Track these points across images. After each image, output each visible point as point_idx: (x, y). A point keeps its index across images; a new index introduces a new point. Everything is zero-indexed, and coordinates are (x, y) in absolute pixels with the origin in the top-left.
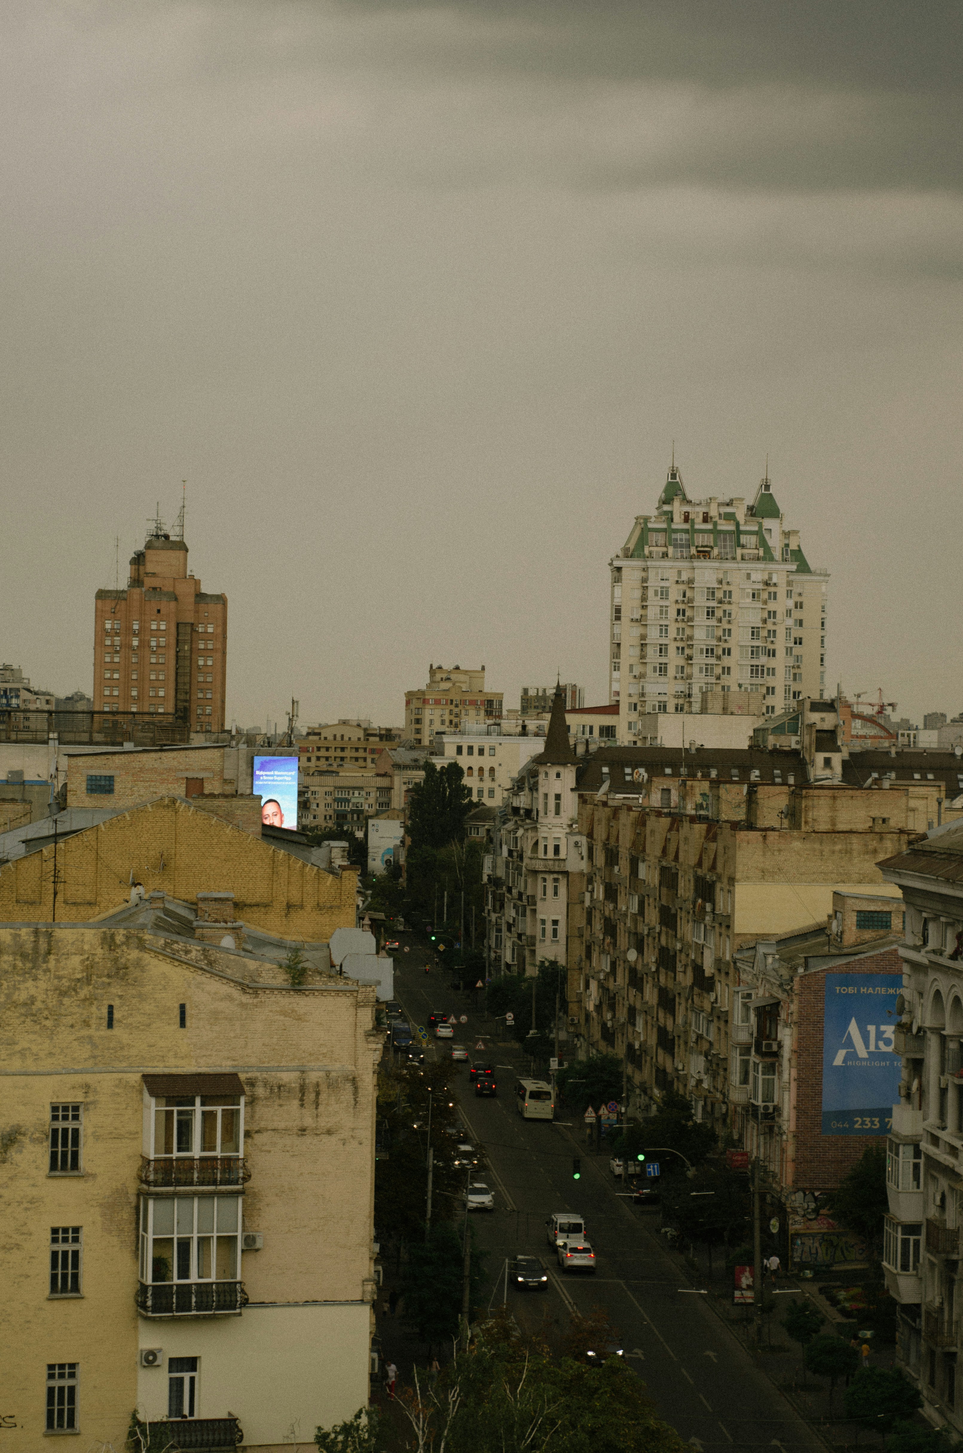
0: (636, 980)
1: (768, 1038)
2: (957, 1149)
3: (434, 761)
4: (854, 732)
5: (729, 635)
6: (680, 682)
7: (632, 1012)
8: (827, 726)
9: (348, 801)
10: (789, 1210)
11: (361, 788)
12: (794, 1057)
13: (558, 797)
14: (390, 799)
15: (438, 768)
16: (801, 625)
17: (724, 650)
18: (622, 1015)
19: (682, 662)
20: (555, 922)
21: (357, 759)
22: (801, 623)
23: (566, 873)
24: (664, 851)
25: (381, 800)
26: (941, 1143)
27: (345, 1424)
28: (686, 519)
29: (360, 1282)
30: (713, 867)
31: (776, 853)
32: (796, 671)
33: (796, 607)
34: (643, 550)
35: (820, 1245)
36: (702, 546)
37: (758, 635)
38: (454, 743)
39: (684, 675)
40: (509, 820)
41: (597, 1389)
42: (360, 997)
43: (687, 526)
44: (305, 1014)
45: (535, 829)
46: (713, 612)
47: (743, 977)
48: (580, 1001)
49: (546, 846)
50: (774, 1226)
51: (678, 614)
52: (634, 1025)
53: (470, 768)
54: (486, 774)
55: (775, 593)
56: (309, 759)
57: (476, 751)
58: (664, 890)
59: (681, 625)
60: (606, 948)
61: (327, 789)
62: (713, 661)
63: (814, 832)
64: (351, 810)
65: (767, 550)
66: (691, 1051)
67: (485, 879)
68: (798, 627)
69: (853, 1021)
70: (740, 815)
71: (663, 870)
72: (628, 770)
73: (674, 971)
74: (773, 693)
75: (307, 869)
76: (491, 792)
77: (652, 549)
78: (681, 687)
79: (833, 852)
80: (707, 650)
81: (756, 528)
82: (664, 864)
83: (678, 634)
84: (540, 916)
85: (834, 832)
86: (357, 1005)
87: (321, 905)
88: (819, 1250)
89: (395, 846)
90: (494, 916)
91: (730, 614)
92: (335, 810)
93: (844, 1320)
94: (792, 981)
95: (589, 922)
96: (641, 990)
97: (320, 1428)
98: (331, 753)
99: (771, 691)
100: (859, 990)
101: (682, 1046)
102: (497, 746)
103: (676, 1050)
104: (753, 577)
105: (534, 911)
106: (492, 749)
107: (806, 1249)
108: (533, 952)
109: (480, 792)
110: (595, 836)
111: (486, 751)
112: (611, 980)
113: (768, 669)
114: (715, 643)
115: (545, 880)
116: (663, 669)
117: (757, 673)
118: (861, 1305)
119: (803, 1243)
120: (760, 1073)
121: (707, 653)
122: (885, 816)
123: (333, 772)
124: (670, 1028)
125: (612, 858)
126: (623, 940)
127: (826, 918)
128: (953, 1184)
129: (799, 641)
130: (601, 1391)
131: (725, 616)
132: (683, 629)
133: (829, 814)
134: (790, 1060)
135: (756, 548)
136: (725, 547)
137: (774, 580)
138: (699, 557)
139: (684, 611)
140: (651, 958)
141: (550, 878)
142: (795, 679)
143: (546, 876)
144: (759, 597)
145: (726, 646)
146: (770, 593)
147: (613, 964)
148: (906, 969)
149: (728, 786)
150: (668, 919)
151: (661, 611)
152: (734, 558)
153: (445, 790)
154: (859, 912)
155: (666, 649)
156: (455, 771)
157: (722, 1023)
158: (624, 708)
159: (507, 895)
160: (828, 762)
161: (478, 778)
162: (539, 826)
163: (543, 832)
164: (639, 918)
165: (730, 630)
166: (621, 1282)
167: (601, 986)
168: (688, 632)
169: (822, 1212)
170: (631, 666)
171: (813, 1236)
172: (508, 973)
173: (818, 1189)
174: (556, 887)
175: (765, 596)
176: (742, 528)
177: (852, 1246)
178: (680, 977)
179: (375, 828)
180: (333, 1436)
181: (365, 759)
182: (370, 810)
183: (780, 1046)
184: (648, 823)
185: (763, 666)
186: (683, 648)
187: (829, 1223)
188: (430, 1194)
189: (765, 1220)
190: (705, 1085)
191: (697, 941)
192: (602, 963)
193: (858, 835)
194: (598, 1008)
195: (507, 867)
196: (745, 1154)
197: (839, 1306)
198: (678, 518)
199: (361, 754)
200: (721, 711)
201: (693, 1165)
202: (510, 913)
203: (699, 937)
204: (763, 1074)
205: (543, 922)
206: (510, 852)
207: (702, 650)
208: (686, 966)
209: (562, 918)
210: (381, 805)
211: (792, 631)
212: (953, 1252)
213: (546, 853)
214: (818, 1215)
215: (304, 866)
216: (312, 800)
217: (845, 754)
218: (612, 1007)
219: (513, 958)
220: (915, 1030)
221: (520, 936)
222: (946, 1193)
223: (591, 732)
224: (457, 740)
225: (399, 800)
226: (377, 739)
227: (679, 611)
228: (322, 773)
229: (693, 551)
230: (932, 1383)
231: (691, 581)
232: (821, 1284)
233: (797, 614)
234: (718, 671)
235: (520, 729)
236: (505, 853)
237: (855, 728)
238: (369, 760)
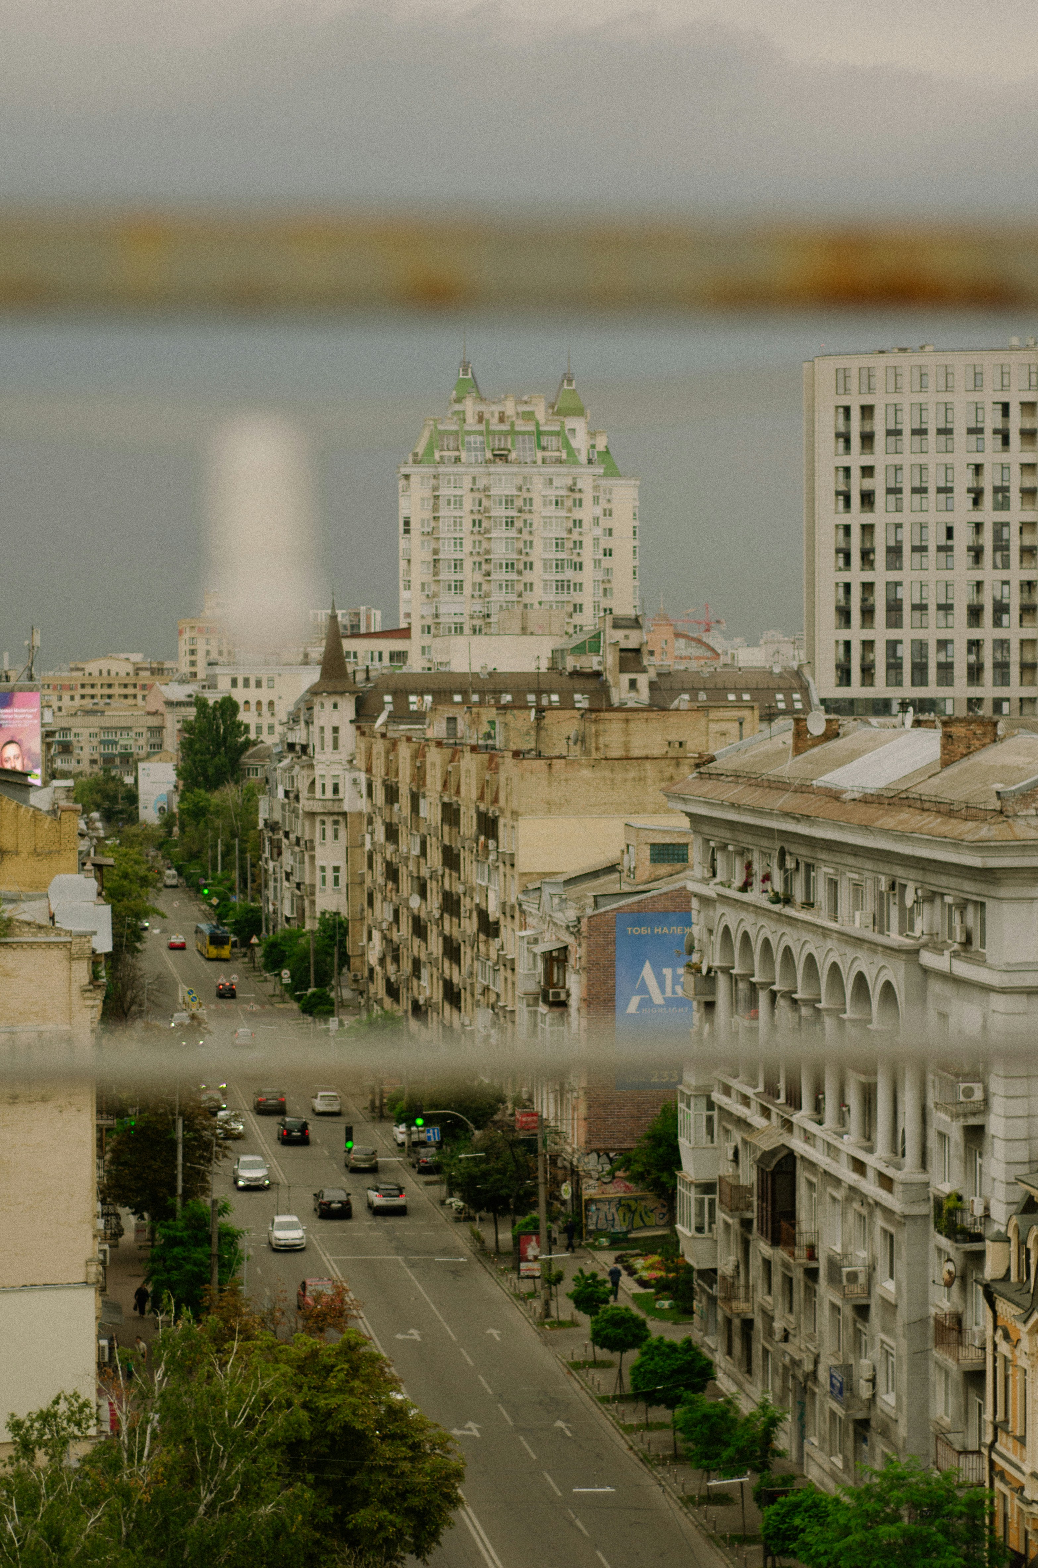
0: (419, 929)
1: (554, 986)
2: (748, 1098)
3: (206, 696)
4: (677, 653)
5: (531, 547)
6: (477, 601)
7: (417, 964)
8: (632, 644)
9: (116, 743)
10: (582, 1173)
11: (129, 728)
12: (583, 1005)
13: (336, 730)
14: (162, 741)
15: (211, 703)
16: (610, 534)
17: (525, 563)
18: (407, 966)
19: (478, 578)
20: (336, 869)
21: (126, 697)
22: (610, 532)
23: (344, 814)
24: (445, 785)
25: (152, 741)
26: (733, 1093)
27: (42, 1412)
28: (480, 419)
29: (83, 1262)
30: (496, 800)
31: (563, 783)
32: (608, 586)
33: (605, 515)
34: (433, 455)
35: (617, 1210)
36: (499, 449)
37: (563, 546)
38: (227, 675)
39: (482, 593)
40: (285, 757)
41: (333, 1366)
42: (74, 949)
43: (482, 427)
44: (13, 969)
45: (311, 766)
46: (512, 522)
47: (529, 920)
48: (363, 955)
49: (324, 785)
50: (566, 1191)
51: (474, 525)
52: (419, 978)
53: (247, 702)
54: (265, 707)
55: (580, 500)
56: (72, 698)
57: (252, 683)
58: (446, 828)
59: (478, 538)
60: (389, 894)
61: (92, 730)
62: (514, 576)
63: (606, 759)
64: (120, 753)
65: (571, 452)
66: (477, 1004)
67: (261, 825)
68: (607, 538)
69: (647, 965)
70: (529, 744)
71: (446, 806)
72: (412, 698)
73: (458, 916)
74: (581, 611)
75: (22, 811)
76: (271, 728)
77: (443, 453)
78: (478, 606)
79: (626, 780)
80: (507, 564)
81: (557, 429)
82: (446, 799)
83: (474, 547)
84: (319, 863)
85: (628, 758)
86: (71, 958)
87: (39, 850)
88: (616, 1217)
89: (169, 792)
90: (271, 864)
91: (531, 525)
92: (101, 754)
93: (641, 1291)
94: (579, 922)
95: (370, 866)
96: (425, 939)
97: (13, 1415)
98: (97, 691)
99: (578, 608)
100: (652, 931)
101: (469, 1001)
102: (276, 676)
103: (463, 1004)
104: (556, 483)
105: (312, 858)
106: (271, 680)
107: (602, 1215)
108: (313, 903)
109: (259, 729)
110: (374, 772)
111: (264, 683)
112: (395, 929)
113: (575, 584)
114: (515, 556)
115: (323, 823)
116: (458, 586)
117: (563, 589)
118: (660, 1274)
119: (598, 1209)
120: (547, 1023)
121: (507, 567)
122: (683, 739)
123: (97, 712)
124: (455, 980)
125: (392, 795)
126: (406, 884)
127: (619, 854)
128: (746, 1136)
129: (608, 553)
130: (336, 1369)
131: (525, 526)
132: (480, 542)
133: (622, 739)
134: (579, 1010)
135: (558, 450)
136: (524, 449)
137: (579, 486)
138: (494, 462)
139: (480, 521)
140: (435, 901)
141: (329, 820)
142: (605, 595)
143: (325, 818)
144: (562, 504)
145: (528, 559)
146: (574, 500)
147: (396, 912)
148: (695, 903)
149: (515, 712)
150: (451, 859)
151: (455, 522)
152: (535, 462)
153: (218, 728)
154: (653, 845)
155: (461, 564)
156: (229, 707)
157: (509, 972)
158: (416, 631)
159: (285, 841)
160: (633, 684)
161: (256, 713)
162: (315, 763)
163: (319, 771)
164: (422, 861)
165: (531, 542)
166: (400, 1258)
167: (384, 937)
168: (485, 545)
169: (618, 1174)
170: (423, 585)
171: (609, 1201)
172: (287, 926)
173: (612, 1150)
174: (336, 831)
175: (569, 503)
176: (542, 428)
177: (652, 1211)
178: (465, 923)
179: (146, 772)
180: (28, 1424)
181: (135, 696)
182: (140, 752)
183: (568, 995)
184: (428, 755)
185: (569, 581)
186: (480, 563)
187: (626, 1186)
188: (180, 1168)
189: (556, 1183)
190: (493, 1041)
191: (480, 882)
192: (383, 912)
193: (653, 762)
194: (382, 961)
195: (283, 809)
196: (536, 1114)
197: (636, 1276)
198: (471, 419)
199: (130, 691)
200: (519, 631)
201: (478, 1128)
202: (288, 860)
203: (483, 880)
204: (551, 1025)
205: (323, 869)
206: (287, 794)
207: (501, 565)
208: (471, 911)
209: (341, 864)
210: (153, 746)
211: (601, 541)
212: (747, 1210)
213: (324, 792)
214: (614, 1177)
215: (18, 807)
216: (75, 744)
217: (652, 674)
218: (396, 959)
219: (292, 909)
220: (704, 972)
221: (298, 886)
222: (740, 1147)
223: (380, 659)
224: (231, 671)
225: (172, 740)
226: (148, 673)
227: (474, 521)
228: (88, 712)
229: (489, 455)
230: (729, 1352)
231: (486, 489)
232: (618, 1253)
233: (605, 523)
234: (520, 587)
235: (301, 657)
236: (281, 794)
237: (679, 649)
238: (140, 697)
